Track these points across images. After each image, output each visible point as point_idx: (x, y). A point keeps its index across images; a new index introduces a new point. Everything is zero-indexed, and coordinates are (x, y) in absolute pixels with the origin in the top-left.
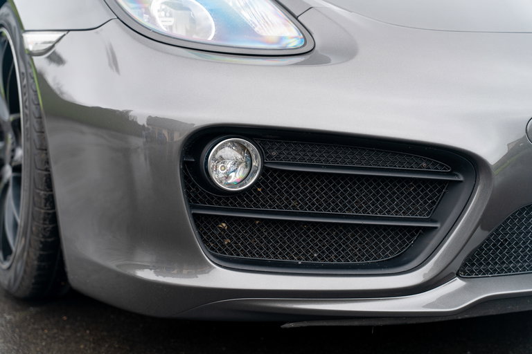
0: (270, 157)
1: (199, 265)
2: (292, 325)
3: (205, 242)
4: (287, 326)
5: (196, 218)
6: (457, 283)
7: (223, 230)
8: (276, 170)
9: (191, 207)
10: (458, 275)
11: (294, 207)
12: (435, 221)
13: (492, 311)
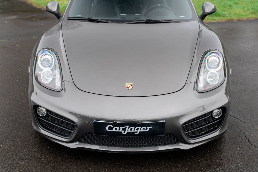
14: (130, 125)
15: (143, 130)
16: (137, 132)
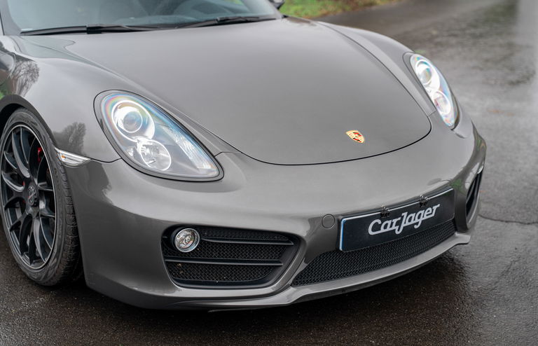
0: (204, 235)
1: (170, 287)
2: (213, 311)
3: (170, 273)
4: (211, 311)
5: (167, 263)
6: (292, 289)
7: (180, 267)
8: (208, 242)
9: (165, 258)
10: (291, 285)
11: (215, 257)
12: (280, 263)
13: (307, 300)
14: (411, 210)
15: (427, 215)
16: (417, 224)
